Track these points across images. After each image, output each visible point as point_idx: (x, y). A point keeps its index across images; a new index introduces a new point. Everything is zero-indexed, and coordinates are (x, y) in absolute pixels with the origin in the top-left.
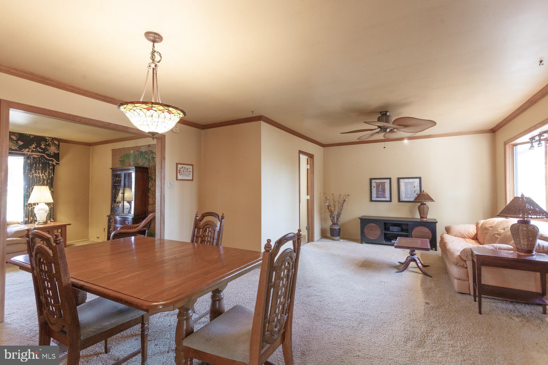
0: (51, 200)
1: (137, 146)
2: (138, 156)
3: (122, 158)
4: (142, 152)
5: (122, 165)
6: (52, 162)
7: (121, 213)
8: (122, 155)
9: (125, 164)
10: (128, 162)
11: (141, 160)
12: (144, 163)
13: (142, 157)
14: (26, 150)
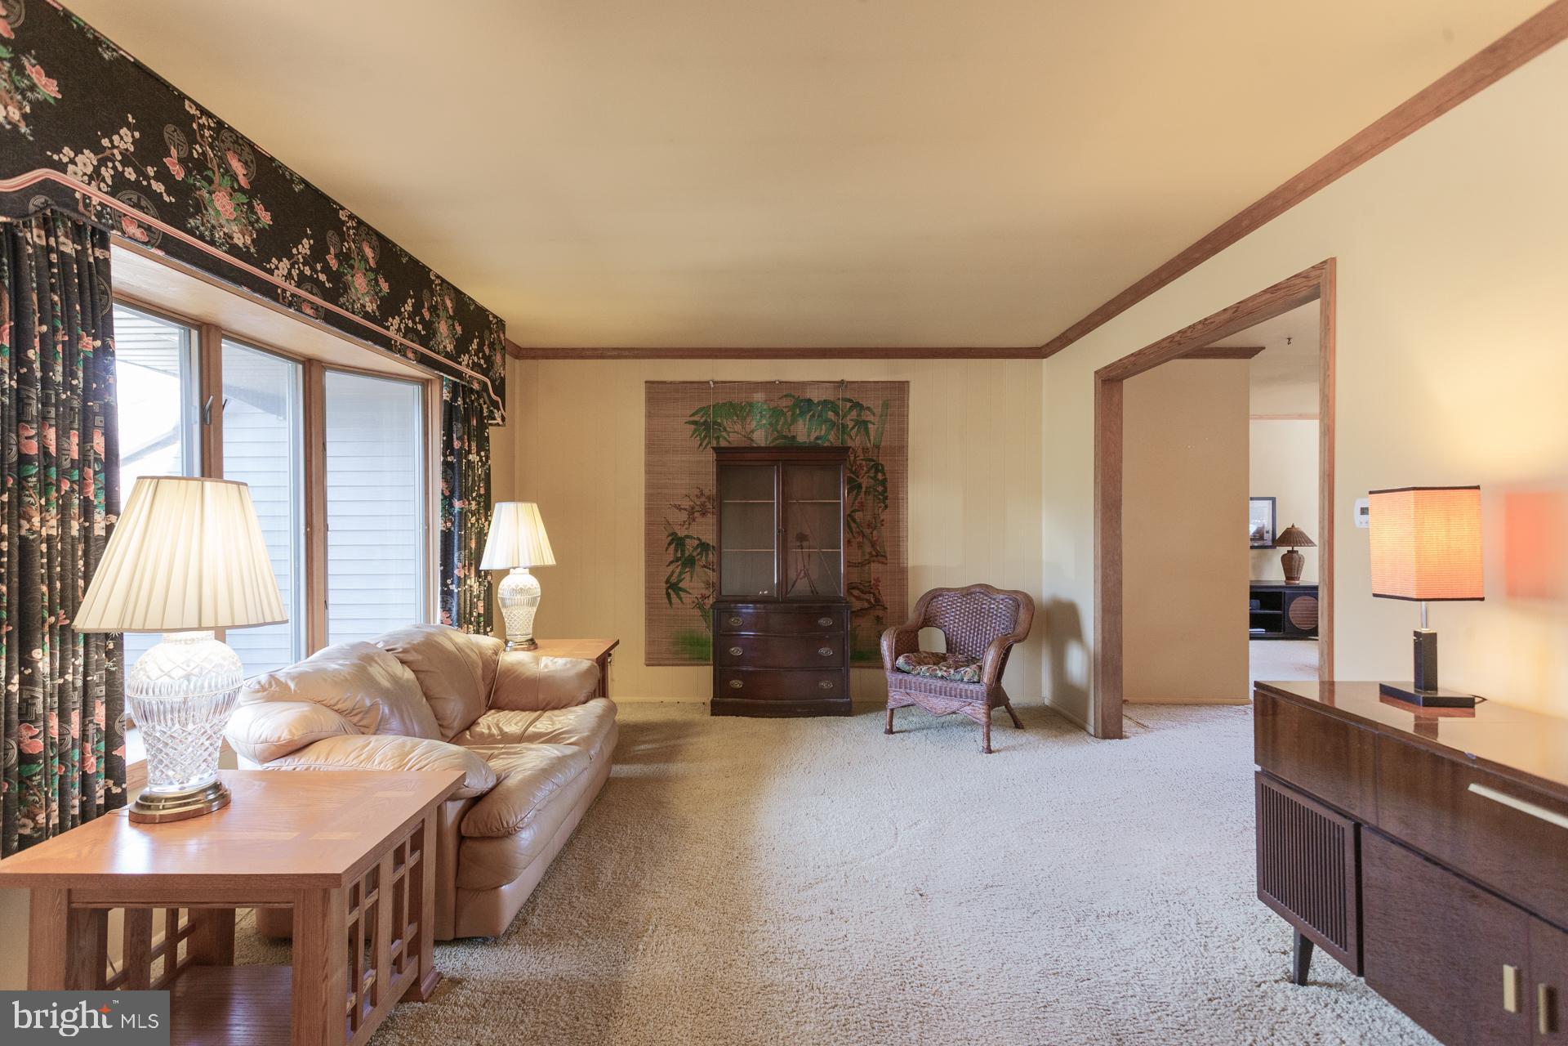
0: (549, 559)
1: (786, 382)
2: (790, 413)
3: (706, 414)
4: (810, 401)
5: (705, 437)
6: (496, 411)
7: (775, 596)
8: (704, 404)
9: (724, 434)
10: (738, 427)
11: (805, 425)
12: (817, 438)
13: (808, 417)
14: (465, 358)
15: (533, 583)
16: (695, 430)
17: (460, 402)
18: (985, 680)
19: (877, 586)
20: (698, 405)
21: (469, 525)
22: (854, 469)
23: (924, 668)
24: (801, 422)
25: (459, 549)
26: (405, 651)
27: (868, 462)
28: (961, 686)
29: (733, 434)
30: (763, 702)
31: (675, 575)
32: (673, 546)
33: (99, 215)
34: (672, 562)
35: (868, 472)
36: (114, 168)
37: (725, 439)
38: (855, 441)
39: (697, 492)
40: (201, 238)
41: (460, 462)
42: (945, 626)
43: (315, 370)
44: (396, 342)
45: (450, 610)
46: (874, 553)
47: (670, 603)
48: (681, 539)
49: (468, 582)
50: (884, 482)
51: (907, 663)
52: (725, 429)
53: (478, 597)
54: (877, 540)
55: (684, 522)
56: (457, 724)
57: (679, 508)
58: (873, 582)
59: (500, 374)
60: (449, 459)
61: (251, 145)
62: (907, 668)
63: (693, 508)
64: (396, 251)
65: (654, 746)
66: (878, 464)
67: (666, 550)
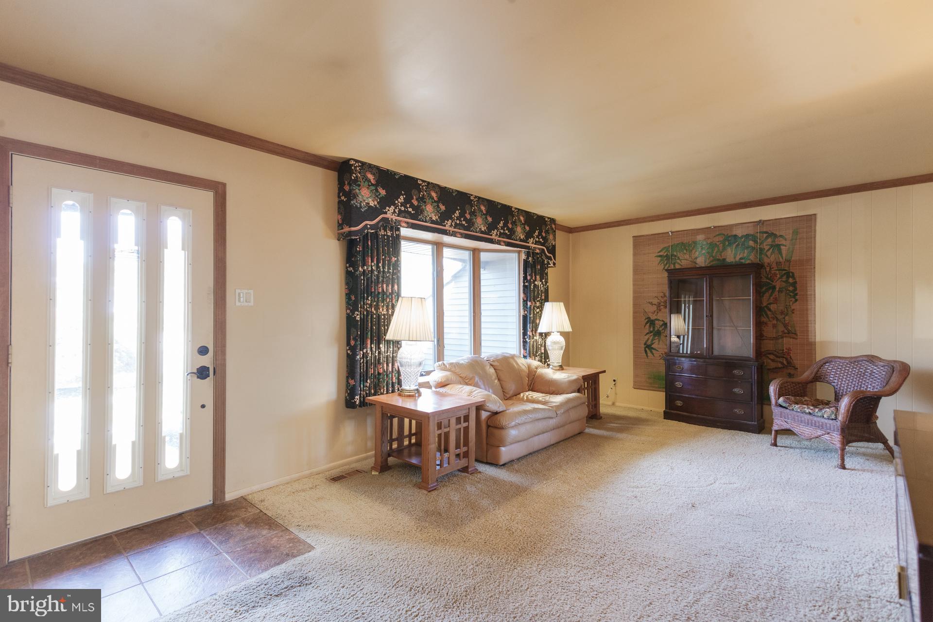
1: (719, 227)
2: (722, 245)
3: (667, 251)
4: (735, 236)
5: (667, 264)
6: (550, 261)
7: (705, 354)
8: (666, 245)
9: (678, 261)
10: (687, 256)
11: (732, 251)
12: (741, 259)
13: (734, 246)
14: (531, 240)
15: (562, 340)
16: (661, 260)
17: (530, 259)
18: (840, 418)
19: (789, 354)
20: (662, 246)
21: (536, 313)
22: (769, 276)
23: (797, 406)
24: (729, 250)
25: (530, 323)
26: (493, 361)
27: (780, 272)
28: (823, 420)
29: (683, 261)
30: (695, 415)
31: (650, 341)
32: (648, 324)
33: (395, 223)
34: (648, 333)
35: (781, 278)
36: (399, 208)
37: (678, 263)
38: (770, 258)
39: (662, 294)
40: (423, 221)
41: (530, 285)
42: (835, 382)
43: (476, 253)
44: (495, 240)
45: (526, 349)
46: (786, 331)
47: (647, 356)
48: (652, 321)
49: (535, 338)
50: (794, 284)
51: (784, 401)
52: (679, 258)
53: (541, 345)
54: (788, 323)
55: (655, 311)
56: (511, 393)
57: (651, 304)
58: (785, 350)
59: (552, 244)
60: (526, 284)
61: (438, 186)
62: (784, 405)
63: (660, 304)
64: (495, 204)
65: (619, 425)
66: (789, 272)
67: (645, 327)
